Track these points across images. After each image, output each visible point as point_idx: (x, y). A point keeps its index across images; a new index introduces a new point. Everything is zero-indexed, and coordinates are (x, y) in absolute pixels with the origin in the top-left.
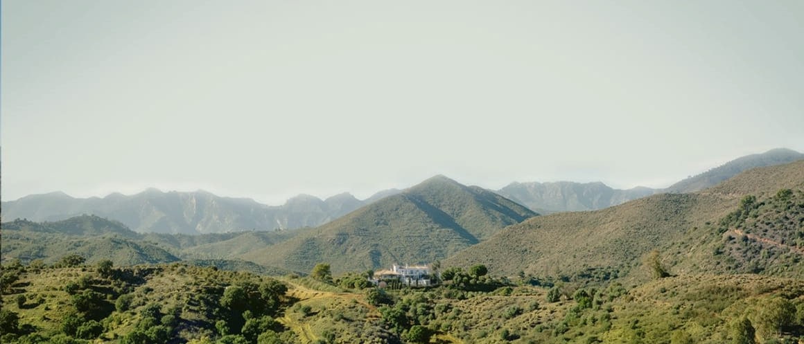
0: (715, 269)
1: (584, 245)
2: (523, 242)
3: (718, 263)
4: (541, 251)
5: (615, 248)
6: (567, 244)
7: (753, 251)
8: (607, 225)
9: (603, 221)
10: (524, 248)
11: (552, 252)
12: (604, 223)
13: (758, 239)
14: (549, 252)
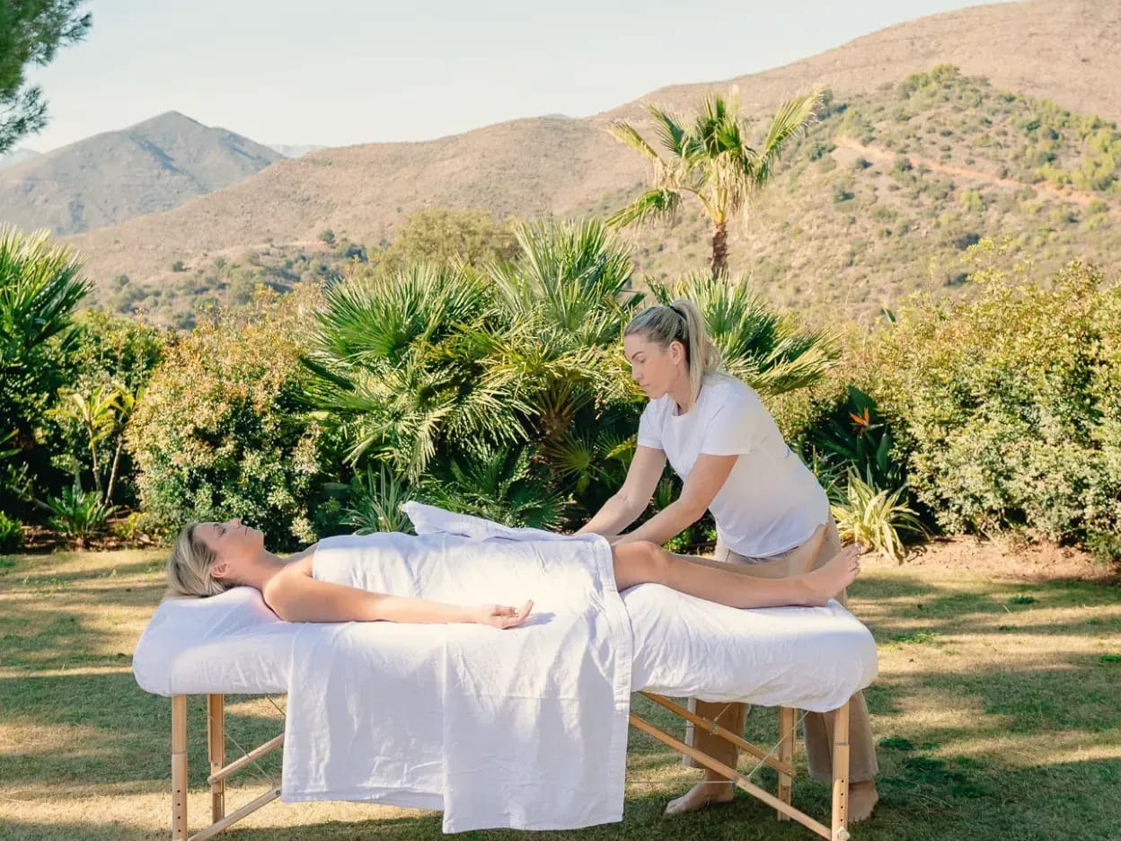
0: (847, 235)
1: (411, 193)
2: (303, 186)
3: (853, 221)
4: (334, 201)
5: (471, 198)
6: (378, 191)
7: (937, 193)
8: (446, 163)
9: (438, 156)
10: (305, 196)
11: (353, 203)
12: (442, 160)
13: (935, 167)
14: (349, 203)
